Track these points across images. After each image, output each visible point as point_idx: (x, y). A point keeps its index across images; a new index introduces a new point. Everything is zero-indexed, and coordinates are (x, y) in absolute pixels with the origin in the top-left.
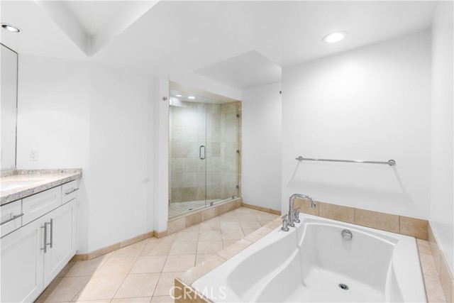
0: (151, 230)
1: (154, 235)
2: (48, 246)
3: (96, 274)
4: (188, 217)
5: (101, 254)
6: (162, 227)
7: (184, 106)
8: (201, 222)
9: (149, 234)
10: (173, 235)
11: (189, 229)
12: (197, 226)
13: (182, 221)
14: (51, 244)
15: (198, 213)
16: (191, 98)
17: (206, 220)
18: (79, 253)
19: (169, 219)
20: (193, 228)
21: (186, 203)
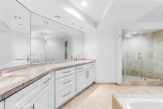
0: (115, 82)
1: (116, 84)
2: (88, 77)
3: (98, 88)
4: (131, 82)
5: (100, 84)
6: (119, 82)
7: (132, 37)
8: (138, 85)
9: (115, 83)
10: (124, 86)
11: (131, 87)
12: (136, 87)
13: (128, 82)
14: (88, 76)
15: (137, 81)
16: (135, 33)
17: (141, 85)
18: (95, 82)
19: (122, 80)
20: (134, 87)
21: (133, 77)
